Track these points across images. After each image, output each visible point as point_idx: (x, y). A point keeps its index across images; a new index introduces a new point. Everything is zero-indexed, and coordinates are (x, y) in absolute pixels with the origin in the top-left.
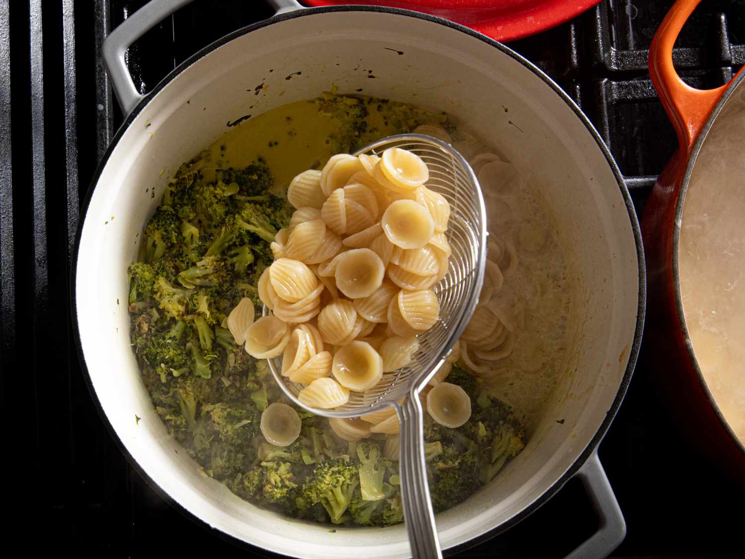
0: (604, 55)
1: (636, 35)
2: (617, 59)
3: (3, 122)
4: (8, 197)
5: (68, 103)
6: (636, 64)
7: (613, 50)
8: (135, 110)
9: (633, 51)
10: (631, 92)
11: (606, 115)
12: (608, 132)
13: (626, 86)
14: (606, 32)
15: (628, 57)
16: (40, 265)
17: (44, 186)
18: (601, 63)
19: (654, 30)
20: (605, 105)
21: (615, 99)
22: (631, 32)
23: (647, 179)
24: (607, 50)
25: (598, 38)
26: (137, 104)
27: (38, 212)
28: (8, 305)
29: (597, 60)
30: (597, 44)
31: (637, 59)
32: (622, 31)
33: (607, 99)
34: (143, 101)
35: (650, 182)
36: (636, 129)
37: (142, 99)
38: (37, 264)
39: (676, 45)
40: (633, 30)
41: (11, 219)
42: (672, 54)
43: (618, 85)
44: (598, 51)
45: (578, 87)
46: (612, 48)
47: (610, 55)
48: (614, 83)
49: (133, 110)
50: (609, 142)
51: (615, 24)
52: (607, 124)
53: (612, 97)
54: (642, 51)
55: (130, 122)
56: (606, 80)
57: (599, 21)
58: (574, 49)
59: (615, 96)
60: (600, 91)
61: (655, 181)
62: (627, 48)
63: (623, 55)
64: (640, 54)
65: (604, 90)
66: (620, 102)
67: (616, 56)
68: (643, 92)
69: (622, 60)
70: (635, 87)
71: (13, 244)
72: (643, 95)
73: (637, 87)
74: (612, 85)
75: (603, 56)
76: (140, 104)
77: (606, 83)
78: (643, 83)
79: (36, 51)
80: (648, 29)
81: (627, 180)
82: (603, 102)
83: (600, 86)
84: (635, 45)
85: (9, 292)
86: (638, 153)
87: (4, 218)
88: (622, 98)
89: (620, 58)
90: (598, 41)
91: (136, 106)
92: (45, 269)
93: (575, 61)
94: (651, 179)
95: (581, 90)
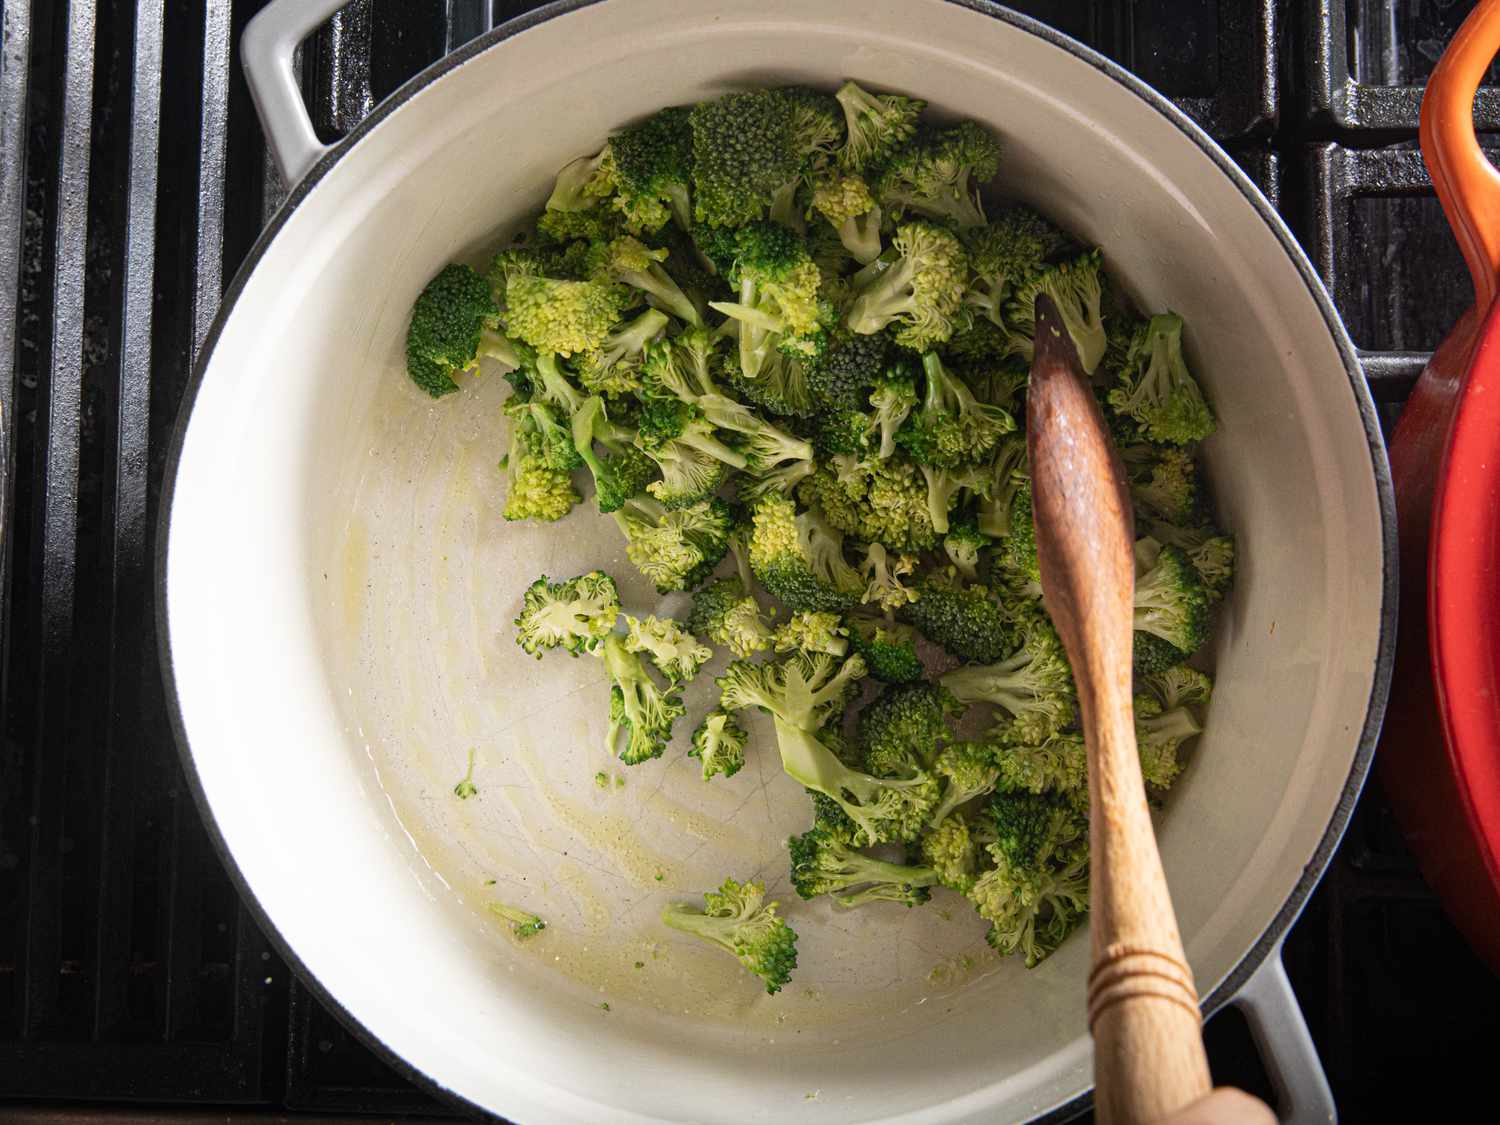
0: (1331, 93)
1: (1405, 52)
2: (1360, 104)
3: (72, 169)
4: (74, 325)
5: (208, 136)
6: (1399, 117)
7: (1351, 85)
8: (308, 177)
9: (1393, 88)
10: (1386, 173)
11: (1329, 220)
12: (1331, 256)
13: (1376, 162)
14: (1340, 45)
15: (1383, 100)
16: (130, 473)
17: (150, 306)
18: (1325, 111)
19: (1442, 43)
20: (1328, 200)
21: (1351, 187)
22: (1393, 47)
23: (1406, 361)
24: (1339, 83)
25: (1322, 58)
26: (313, 165)
27: (133, 360)
28: (61, 550)
29: (1316, 103)
30: (1318, 69)
31: (1403, 105)
32: (1375, 44)
33: (1332, 187)
34: (326, 158)
35: (1414, 366)
36: (1392, 248)
37: (323, 154)
38: (125, 468)
39: (1485, 82)
40: (1399, 42)
41: (76, 372)
42: (1476, 98)
43: (1359, 157)
44: (1319, 86)
45: (1273, 158)
46: (1350, 79)
47: (1345, 95)
48: (1349, 152)
49: (303, 178)
50: (1332, 278)
51: (1362, 27)
52: (1331, 239)
53: (1344, 181)
54: (1412, 90)
55: (297, 203)
56: (1333, 145)
57: (1326, 22)
58: (1270, 76)
59: (1351, 181)
60: (1319, 169)
61: (1424, 366)
62: (1382, 80)
63: (1372, 95)
64: (1407, 96)
65: (1327, 166)
66: (1361, 193)
67: (1358, 97)
68: (1411, 174)
69: (1369, 107)
70: (1394, 165)
71: (77, 424)
72: (1409, 181)
73: (1398, 164)
74: (1345, 156)
75: (1331, 95)
76: (318, 165)
77: (1332, 153)
78: (1411, 156)
79: (150, 25)
80: (1431, 41)
81: (1367, 360)
82: (1324, 194)
83: (1318, 158)
84: (1401, 74)
85: (64, 523)
86: (1393, 299)
87: (61, 369)
88: (1365, 185)
89: (1365, 102)
90: (1320, 65)
91: (309, 170)
92: (141, 479)
93: (1271, 102)
94: (1417, 361)
95: (1279, 165)
